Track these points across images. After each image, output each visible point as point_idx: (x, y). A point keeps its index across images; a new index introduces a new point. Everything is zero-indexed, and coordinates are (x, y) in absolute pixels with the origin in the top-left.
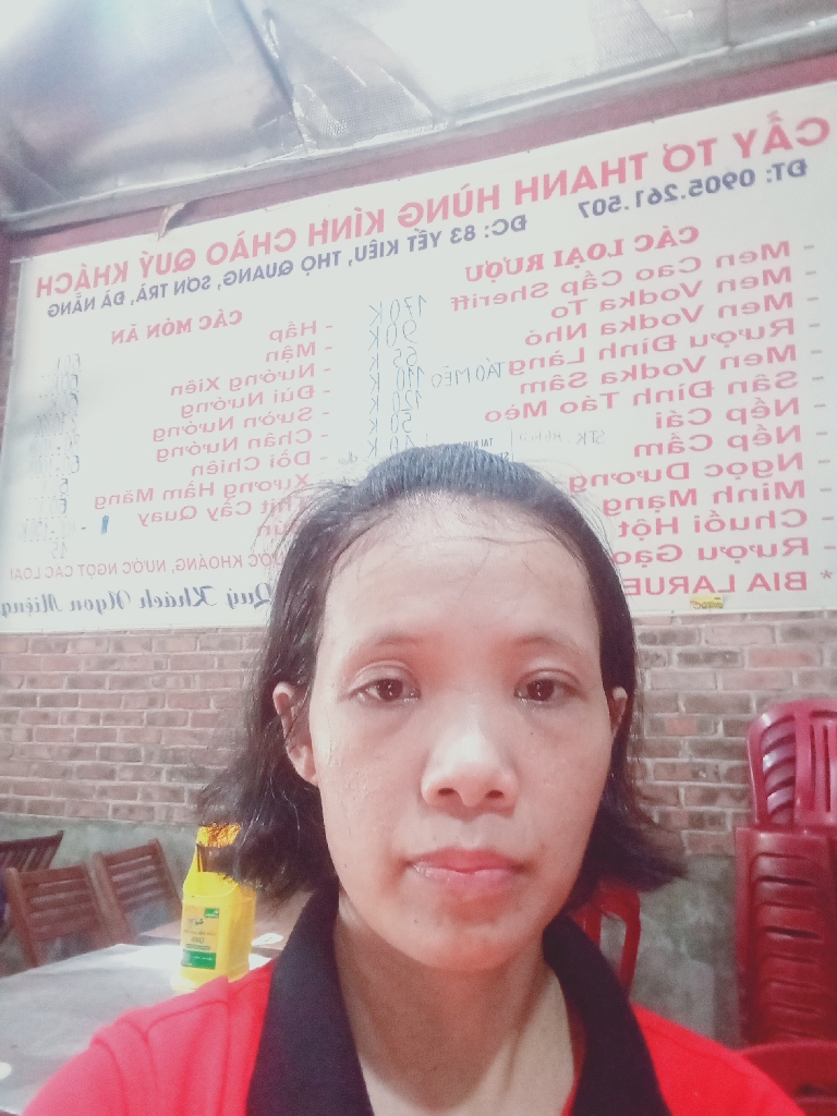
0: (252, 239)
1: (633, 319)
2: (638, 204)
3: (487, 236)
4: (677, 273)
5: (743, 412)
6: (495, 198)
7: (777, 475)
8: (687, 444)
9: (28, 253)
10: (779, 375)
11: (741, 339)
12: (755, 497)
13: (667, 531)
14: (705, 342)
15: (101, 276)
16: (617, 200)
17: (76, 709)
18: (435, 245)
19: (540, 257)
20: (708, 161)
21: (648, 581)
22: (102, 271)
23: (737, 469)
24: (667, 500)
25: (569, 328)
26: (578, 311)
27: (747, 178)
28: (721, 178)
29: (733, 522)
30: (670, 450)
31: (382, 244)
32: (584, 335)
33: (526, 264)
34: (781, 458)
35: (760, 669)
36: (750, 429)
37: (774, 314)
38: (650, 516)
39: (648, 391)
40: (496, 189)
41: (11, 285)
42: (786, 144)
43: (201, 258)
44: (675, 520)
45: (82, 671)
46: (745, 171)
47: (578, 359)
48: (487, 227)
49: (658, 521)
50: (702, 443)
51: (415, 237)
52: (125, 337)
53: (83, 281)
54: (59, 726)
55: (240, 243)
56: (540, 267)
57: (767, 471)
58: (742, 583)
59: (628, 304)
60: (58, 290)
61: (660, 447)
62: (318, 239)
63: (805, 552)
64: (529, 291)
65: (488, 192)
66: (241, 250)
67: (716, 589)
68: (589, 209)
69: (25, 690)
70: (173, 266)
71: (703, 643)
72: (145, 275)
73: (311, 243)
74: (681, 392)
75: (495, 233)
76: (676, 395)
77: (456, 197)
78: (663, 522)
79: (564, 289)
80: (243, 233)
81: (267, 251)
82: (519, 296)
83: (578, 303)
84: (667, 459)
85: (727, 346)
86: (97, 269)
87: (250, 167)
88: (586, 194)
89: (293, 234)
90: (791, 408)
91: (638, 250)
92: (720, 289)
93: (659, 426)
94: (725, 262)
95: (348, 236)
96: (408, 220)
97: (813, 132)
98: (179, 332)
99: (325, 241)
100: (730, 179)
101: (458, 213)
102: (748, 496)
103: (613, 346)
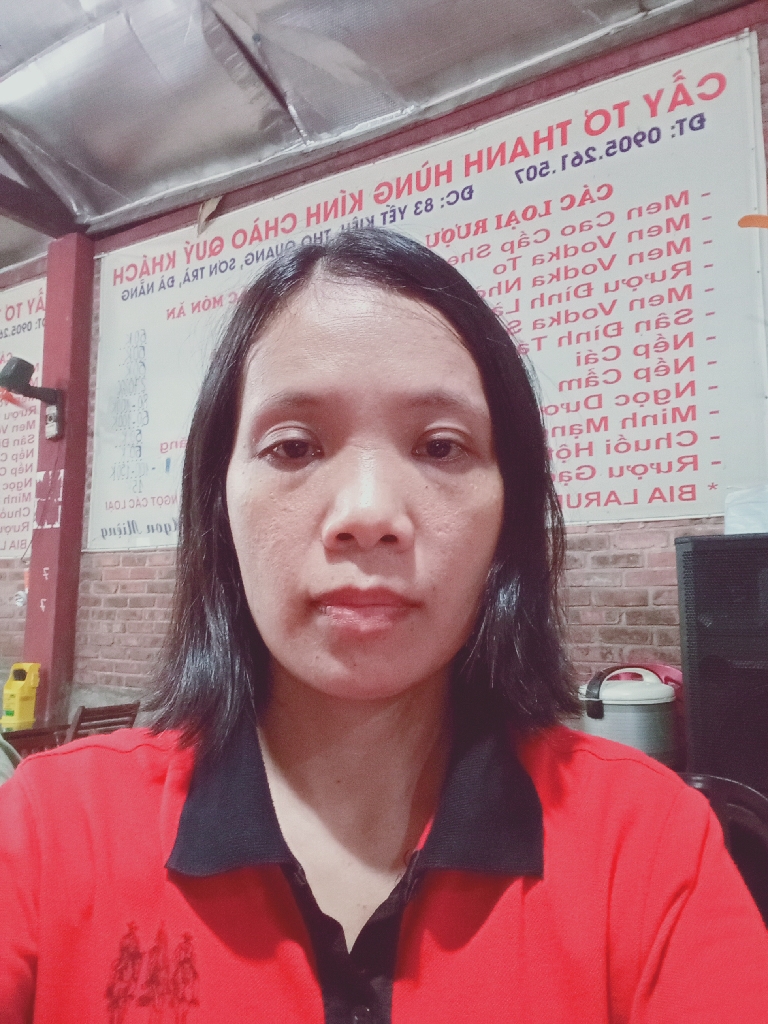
0: (264, 225)
1: (558, 270)
2: (564, 168)
3: (442, 206)
4: (595, 228)
5: (647, 346)
6: (449, 173)
7: (674, 402)
8: (600, 379)
9: (105, 252)
10: (677, 313)
11: (646, 282)
12: (655, 423)
13: (584, 454)
14: (617, 288)
15: (158, 264)
16: (546, 165)
17: (153, 609)
18: (402, 218)
19: (484, 221)
20: (621, 123)
21: (568, 496)
22: (158, 260)
23: (641, 398)
24: (584, 428)
25: (507, 282)
26: (514, 268)
27: (653, 136)
28: (632, 137)
29: (637, 443)
30: (587, 386)
31: (362, 221)
32: (519, 289)
33: (473, 228)
34: (678, 385)
35: (656, 569)
36: (652, 362)
37: (675, 258)
38: (570, 441)
39: (570, 333)
40: (449, 164)
41: (96, 276)
42: (688, 101)
43: (228, 244)
44: (591, 444)
45: (157, 580)
46: (653, 129)
47: (514, 309)
48: (442, 199)
49: (577, 445)
50: (612, 376)
51: (387, 213)
52: (177, 312)
53: (145, 270)
54: (142, 621)
55: (256, 228)
56: (484, 231)
57: (665, 398)
58: (644, 496)
59: (555, 258)
60: (129, 279)
61: (579, 381)
62: (313, 220)
63: (695, 468)
64: (475, 252)
65: (443, 168)
66: (257, 236)
67: (623, 501)
68: (523, 175)
69: (119, 594)
70: (208, 253)
71: (612, 547)
72: (188, 262)
73: (308, 224)
74: (597, 333)
75: (449, 203)
76: (593, 335)
77: (418, 174)
78: (581, 447)
79: (503, 249)
80: (257, 219)
81: (276, 235)
82: (467, 257)
83: (514, 260)
84: (586, 392)
85: (635, 290)
86: (154, 259)
87: (263, 162)
88: (522, 163)
89: (294, 217)
90: (688, 341)
91: (563, 209)
92: (630, 240)
93: (579, 363)
94: (635, 214)
95: (336, 216)
96: (381, 198)
97: (712, 86)
98: (214, 307)
99: (318, 222)
100: (640, 137)
101: (420, 188)
102: (649, 420)
103: (542, 295)
